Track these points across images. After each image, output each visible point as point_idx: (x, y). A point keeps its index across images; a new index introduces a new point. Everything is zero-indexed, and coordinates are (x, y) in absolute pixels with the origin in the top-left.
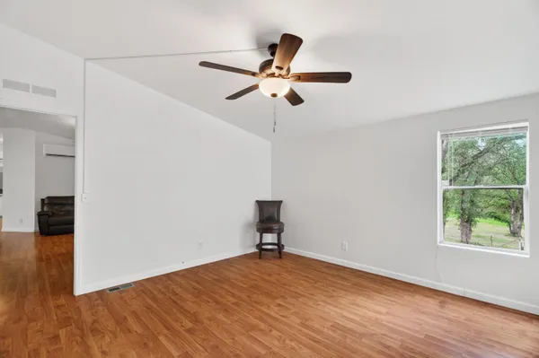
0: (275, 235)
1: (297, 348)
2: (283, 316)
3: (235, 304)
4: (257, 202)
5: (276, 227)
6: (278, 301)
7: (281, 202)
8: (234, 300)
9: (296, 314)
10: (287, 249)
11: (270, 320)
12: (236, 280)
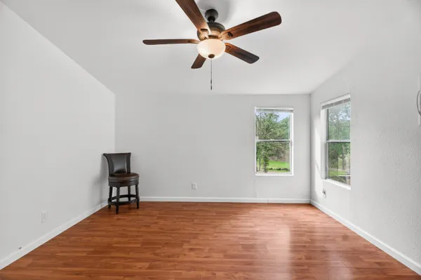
0: (127, 188)
1: (246, 276)
2: (205, 257)
3: (150, 268)
4: (104, 155)
5: (132, 179)
6: (186, 246)
7: (130, 154)
8: (147, 265)
9: (211, 250)
10: (142, 198)
11: (204, 266)
12: (117, 243)
